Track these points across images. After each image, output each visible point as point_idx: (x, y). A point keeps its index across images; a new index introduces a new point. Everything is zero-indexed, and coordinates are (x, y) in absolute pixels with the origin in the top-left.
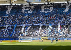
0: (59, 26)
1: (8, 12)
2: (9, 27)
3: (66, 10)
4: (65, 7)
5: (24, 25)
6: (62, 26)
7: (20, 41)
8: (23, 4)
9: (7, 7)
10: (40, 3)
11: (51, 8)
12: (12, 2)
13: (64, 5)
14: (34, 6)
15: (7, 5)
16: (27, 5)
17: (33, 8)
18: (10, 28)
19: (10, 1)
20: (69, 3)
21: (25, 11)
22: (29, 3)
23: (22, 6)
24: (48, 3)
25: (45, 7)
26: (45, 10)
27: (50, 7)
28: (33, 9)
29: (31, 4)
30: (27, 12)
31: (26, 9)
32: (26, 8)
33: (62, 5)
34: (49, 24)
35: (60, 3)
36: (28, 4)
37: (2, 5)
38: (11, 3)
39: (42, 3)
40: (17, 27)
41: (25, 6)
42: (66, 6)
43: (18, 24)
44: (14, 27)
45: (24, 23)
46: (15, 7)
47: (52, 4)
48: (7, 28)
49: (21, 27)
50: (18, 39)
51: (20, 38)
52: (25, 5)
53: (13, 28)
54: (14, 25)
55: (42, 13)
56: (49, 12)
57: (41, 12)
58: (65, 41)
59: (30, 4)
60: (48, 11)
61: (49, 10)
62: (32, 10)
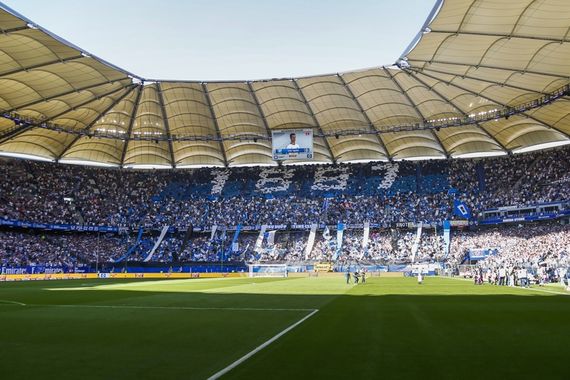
0: (367, 231)
1: (217, 189)
2: (219, 232)
3: (387, 183)
4: (383, 173)
5: (264, 227)
6: (373, 232)
7: (251, 274)
8: (261, 165)
9: (213, 173)
10: (311, 163)
11: (342, 176)
12: (229, 159)
13: (379, 167)
14: (292, 170)
15: (214, 168)
16: (271, 167)
17: (291, 176)
18: (224, 237)
19: (224, 156)
20: (393, 163)
21: (269, 185)
22: (280, 162)
23: (258, 170)
24: (335, 162)
25: (327, 174)
26: (324, 183)
27: (339, 173)
28: (290, 180)
29: (284, 164)
30: (272, 189)
31: (271, 180)
32: (270, 176)
33: (374, 168)
34: (336, 224)
35: (369, 161)
36: (276, 164)
37: (200, 166)
38: (226, 163)
39: (315, 163)
40: (242, 235)
41: (265, 171)
42: (386, 171)
43: (245, 225)
44: (234, 232)
45: (264, 222)
46: (239, 172)
47: (345, 166)
48: (213, 235)
49: (255, 234)
50: (246, 269)
51: (251, 266)
52: (267, 168)
53: (231, 234)
54: (235, 228)
55: (318, 190)
56: (337, 187)
57: (312, 187)
58: (382, 275)
59: (280, 166)
60: (332, 187)
61: (336, 183)
62: (288, 183)
